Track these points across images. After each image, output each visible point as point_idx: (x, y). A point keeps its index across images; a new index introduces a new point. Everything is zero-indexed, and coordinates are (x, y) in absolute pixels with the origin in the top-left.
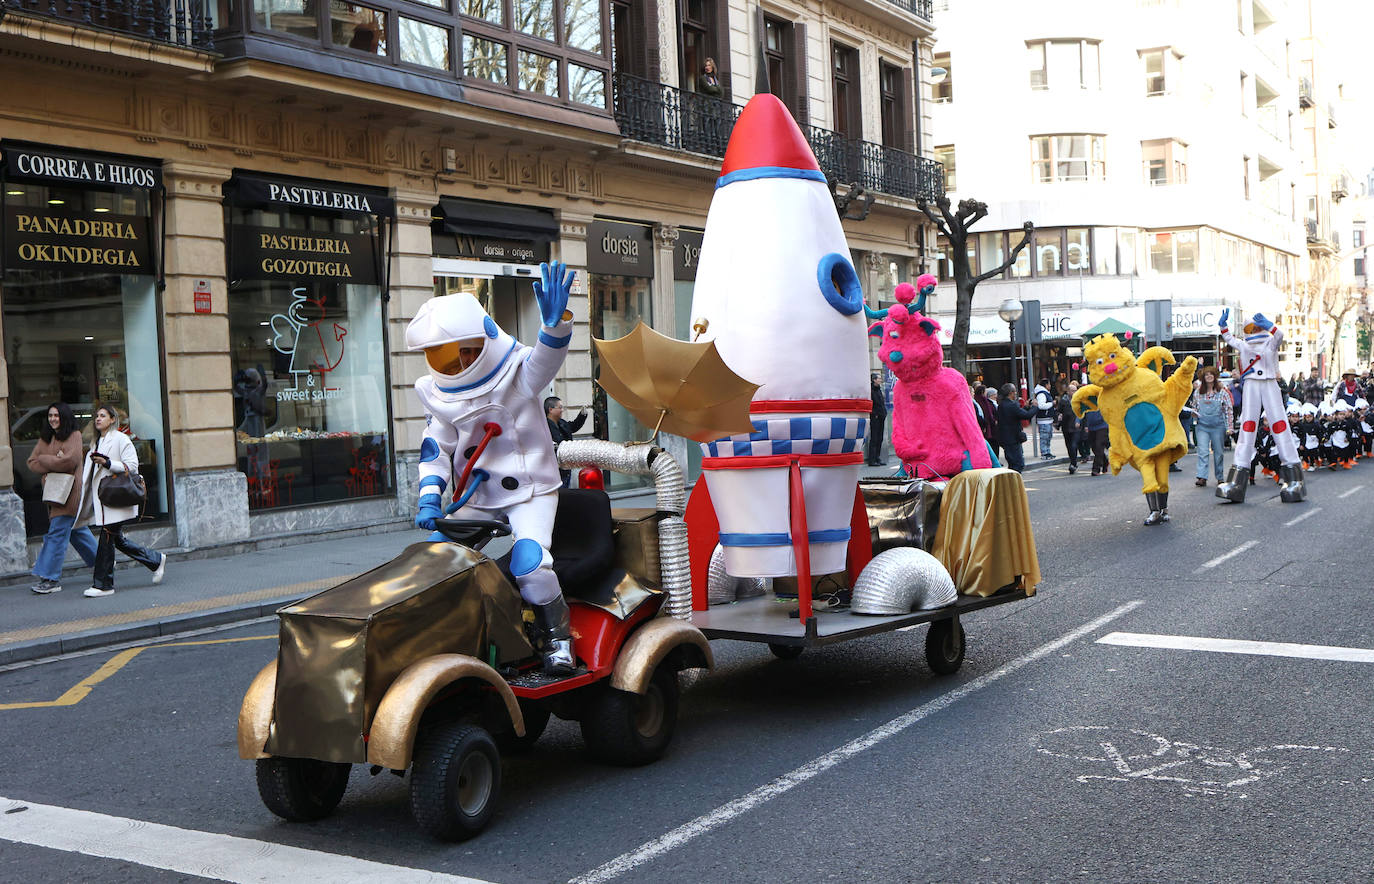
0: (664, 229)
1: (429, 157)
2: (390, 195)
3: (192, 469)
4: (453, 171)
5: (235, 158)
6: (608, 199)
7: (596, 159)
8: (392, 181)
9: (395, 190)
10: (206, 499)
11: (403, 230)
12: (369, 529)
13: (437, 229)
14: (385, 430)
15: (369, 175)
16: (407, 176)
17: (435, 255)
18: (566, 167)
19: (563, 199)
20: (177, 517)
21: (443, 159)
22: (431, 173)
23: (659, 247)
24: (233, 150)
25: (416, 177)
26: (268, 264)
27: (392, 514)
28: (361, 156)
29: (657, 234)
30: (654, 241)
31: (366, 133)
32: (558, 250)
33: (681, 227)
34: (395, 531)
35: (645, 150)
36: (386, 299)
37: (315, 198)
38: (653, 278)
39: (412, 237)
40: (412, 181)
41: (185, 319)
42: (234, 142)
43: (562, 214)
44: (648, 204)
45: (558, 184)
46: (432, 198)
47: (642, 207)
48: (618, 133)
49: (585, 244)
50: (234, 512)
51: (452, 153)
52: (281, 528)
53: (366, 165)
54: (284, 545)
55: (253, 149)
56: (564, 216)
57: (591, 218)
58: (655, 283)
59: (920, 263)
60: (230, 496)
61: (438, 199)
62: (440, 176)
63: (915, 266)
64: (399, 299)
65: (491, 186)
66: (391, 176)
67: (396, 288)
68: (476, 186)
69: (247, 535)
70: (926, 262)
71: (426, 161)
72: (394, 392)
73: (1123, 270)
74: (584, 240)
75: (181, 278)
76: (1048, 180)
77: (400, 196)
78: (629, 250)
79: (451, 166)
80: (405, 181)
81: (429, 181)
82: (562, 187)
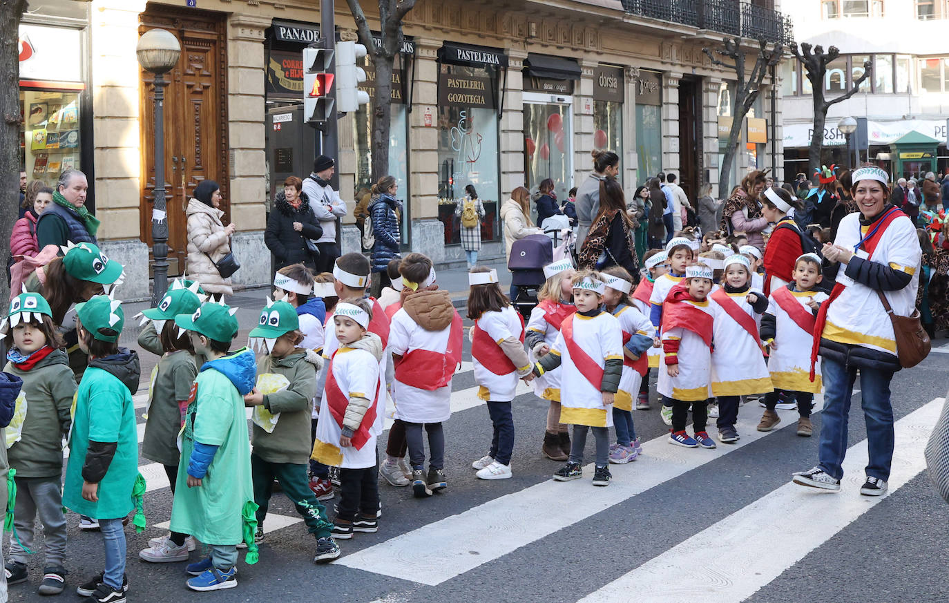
0: (632, 70)
1: (522, 29)
2: (505, 53)
3: (422, 218)
4: (534, 37)
5: (442, 34)
6: (605, 51)
7: (601, 25)
8: (506, 44)
9: (508, 50)
10: (428, 236)
11: (510, 74)
12: (495, 260)
13: (526, 73)
14: (497, 200)
15: (497, 41)
16: (512, 40)
17: (525, 90)
18: (584, 31)
19: (582, 52)
20: (413, 246)
21: (529, 29)
22: (523, 39)
23: (628, 82)
24: (441, 29)
25: (517, 41)
26: (451, 96)
27: (500, 253)
28: (492, 30)
29: (627, 73)
30: (625, 77)
31: (496, 15)
32: (579, 85)
33: (641, 68)
34: (500, 263)
35: (633, 19)
36: (499, 117)
37: (476, 57)
38: (623, 102)
39: (514, 79)
40: (515, 44)
41: (421, 129)
42: (442, 25)
43: (584, 62)
44: (623, 53)
45: (566, 40)
46: (524, 54)
47: (619, 55)
48: (622, 9)
49: (592, 81)
50: (439, 245)
51: (534, 25)
52: (453, 256)
53: (495, 35)
54: (460, 267)
55: (449, 28)
56: (585, 63)
57: (596, 65)
58: (625, 106)
59: (772, 89)
60: (437, 235)
61: (527, 55)
62: (527, 40)
63: (768, 91)
64: (508, 118)
65: (550, 45)
66: (505, 41)
67: (507, 111)
68: (543, 45)
69: (443, 260)
70: (776, 88)
71: (520, 31)
72: (502, 176)
73: (899, 90)
74: (592, 78)
75: (420, 106)
76: (834, 17)
77: (512, 54)
78: (612, 85)
79: (534, 34)
80: (512, 43)
81: (522, 44)
82: (582, 44)
